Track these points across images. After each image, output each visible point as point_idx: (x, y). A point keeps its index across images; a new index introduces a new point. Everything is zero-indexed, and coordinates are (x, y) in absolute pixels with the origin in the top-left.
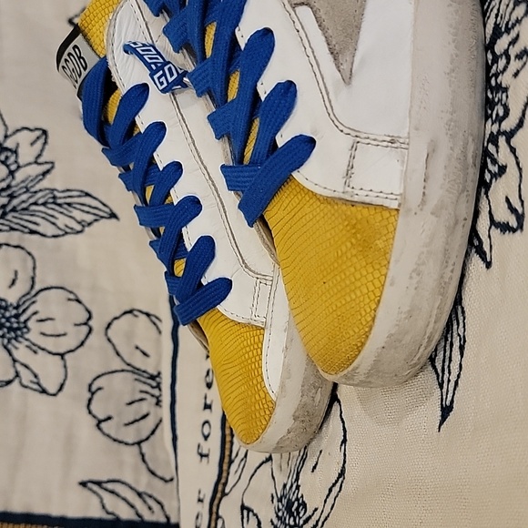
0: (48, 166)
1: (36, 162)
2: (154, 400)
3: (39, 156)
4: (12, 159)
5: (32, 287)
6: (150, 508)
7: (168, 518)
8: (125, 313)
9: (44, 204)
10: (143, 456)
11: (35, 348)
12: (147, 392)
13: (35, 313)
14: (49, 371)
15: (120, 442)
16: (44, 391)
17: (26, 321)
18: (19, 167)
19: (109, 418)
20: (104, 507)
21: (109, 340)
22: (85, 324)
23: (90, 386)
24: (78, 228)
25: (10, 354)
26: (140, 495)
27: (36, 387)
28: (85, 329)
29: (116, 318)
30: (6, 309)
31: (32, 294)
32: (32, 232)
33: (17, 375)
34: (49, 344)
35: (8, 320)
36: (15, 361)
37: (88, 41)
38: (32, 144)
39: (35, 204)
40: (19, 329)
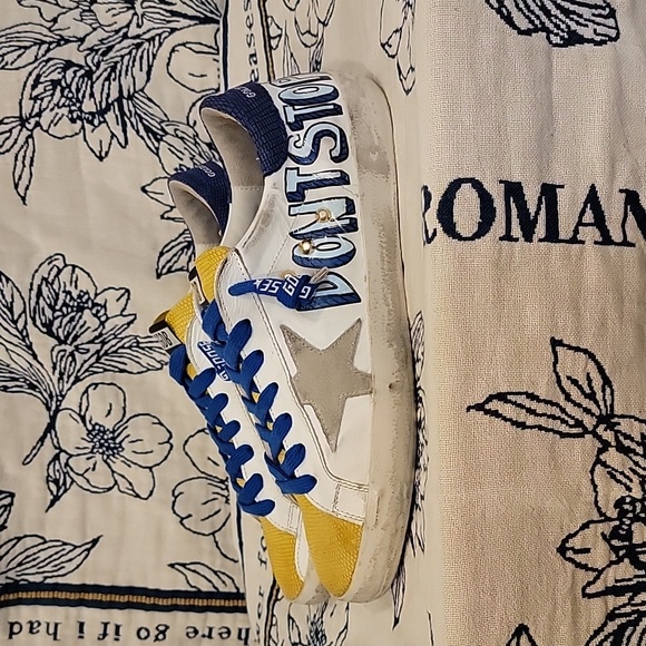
0: (132, 317)
1: (121, 315)
2: (224, 499)
3: (124, 310)
4: (102, 312)
5: (124, 415)
6: (224, 582)
7: (237, 588)
8: (199, 431)
9: (130, 348)
10: (217, 543)
11: (128, 463)
12: (218, 493)
13: (128, 436)
14: (141, 480)
15: (199, 533)
16: (138, 496)
17: (120, 443)
18: (108, 318)
19: (190, 516)
20: (188, 582)
21: (187, 454)
22: (168, 442)
23: (173, 491)
24: (159, 366)
25: (110, 467)
26: (215, 573)
27: (131, 492)
28: (168, 446)
29: (192, 436)
30: (104, 432)
31: (124, 421)
32: (122, 371)
33: (116, 483)
34: (139, 459)
35: (106, 441)
36: (113, 472)
37: (171, 330)
38: (118, 300)
39: (122, 347)
40: (115, 448)
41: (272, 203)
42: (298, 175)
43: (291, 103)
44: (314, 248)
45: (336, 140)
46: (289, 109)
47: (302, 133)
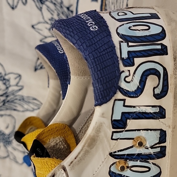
0: (21, 87)
1: (17, 85)
4: (8, 83)
5: (14, 129)
18: (11, 86)
25: (6, 148)
38: (15, 79)
39: (17, 99)
40: (9, 141)
41: (98, 129)
42: (124, 106)
43: (126, 39)
44: (128, 167)
45: (159, 79)
46: (124, 45)
47: (132, 69)
